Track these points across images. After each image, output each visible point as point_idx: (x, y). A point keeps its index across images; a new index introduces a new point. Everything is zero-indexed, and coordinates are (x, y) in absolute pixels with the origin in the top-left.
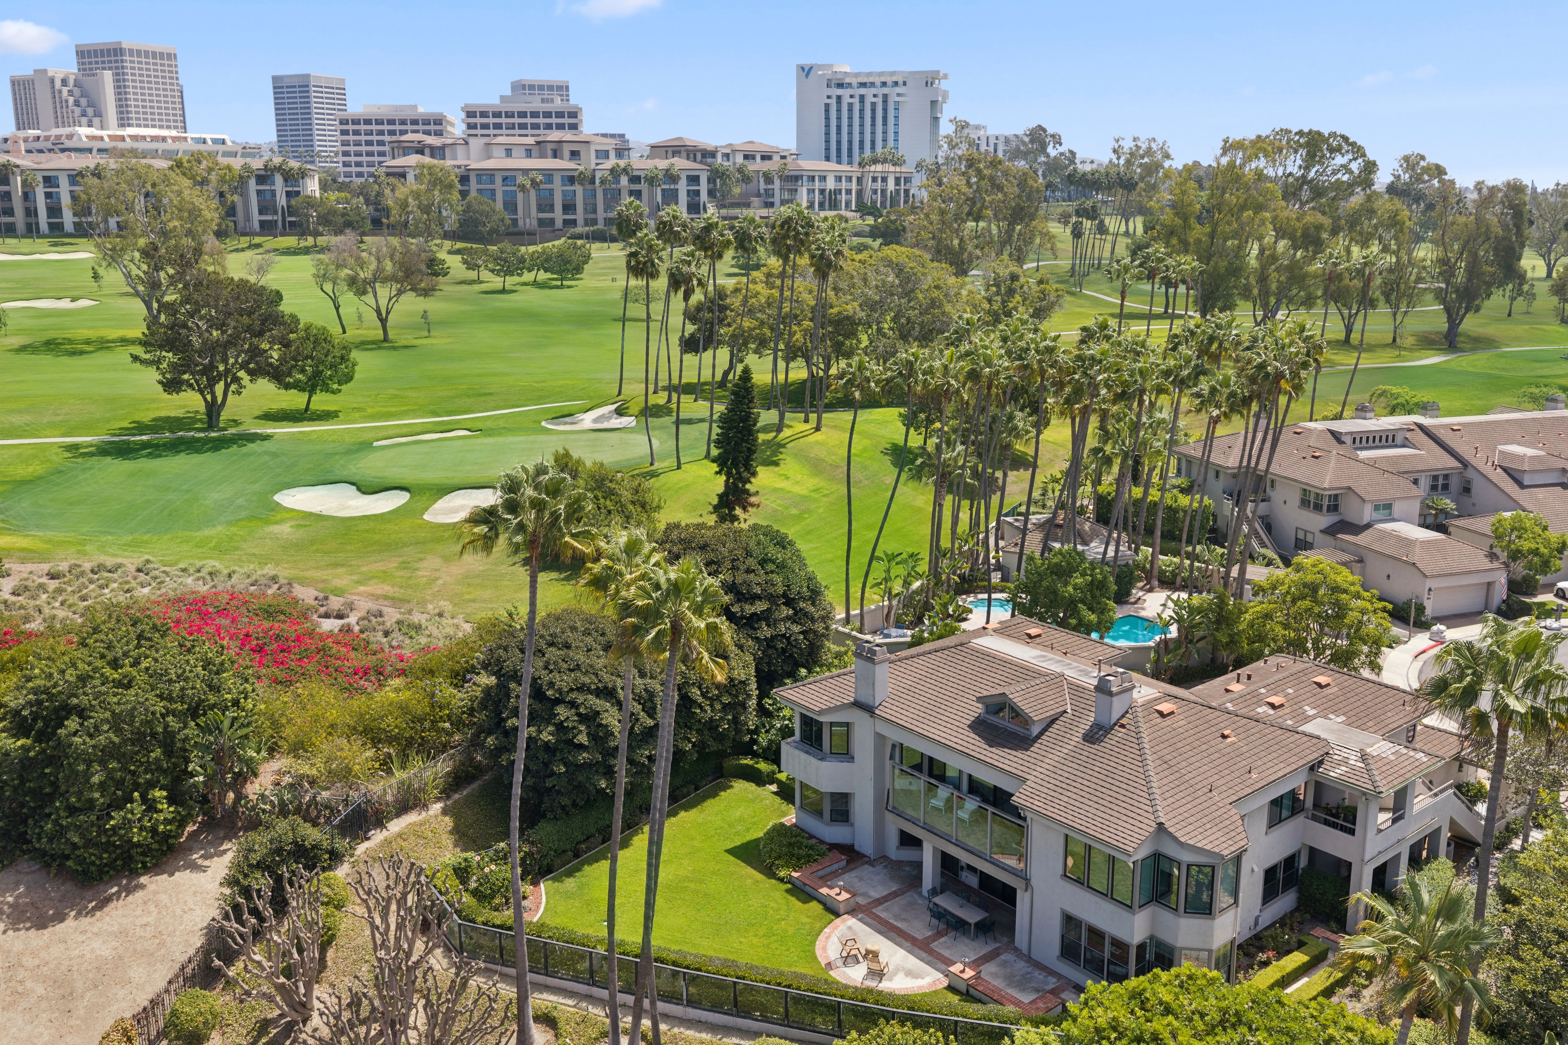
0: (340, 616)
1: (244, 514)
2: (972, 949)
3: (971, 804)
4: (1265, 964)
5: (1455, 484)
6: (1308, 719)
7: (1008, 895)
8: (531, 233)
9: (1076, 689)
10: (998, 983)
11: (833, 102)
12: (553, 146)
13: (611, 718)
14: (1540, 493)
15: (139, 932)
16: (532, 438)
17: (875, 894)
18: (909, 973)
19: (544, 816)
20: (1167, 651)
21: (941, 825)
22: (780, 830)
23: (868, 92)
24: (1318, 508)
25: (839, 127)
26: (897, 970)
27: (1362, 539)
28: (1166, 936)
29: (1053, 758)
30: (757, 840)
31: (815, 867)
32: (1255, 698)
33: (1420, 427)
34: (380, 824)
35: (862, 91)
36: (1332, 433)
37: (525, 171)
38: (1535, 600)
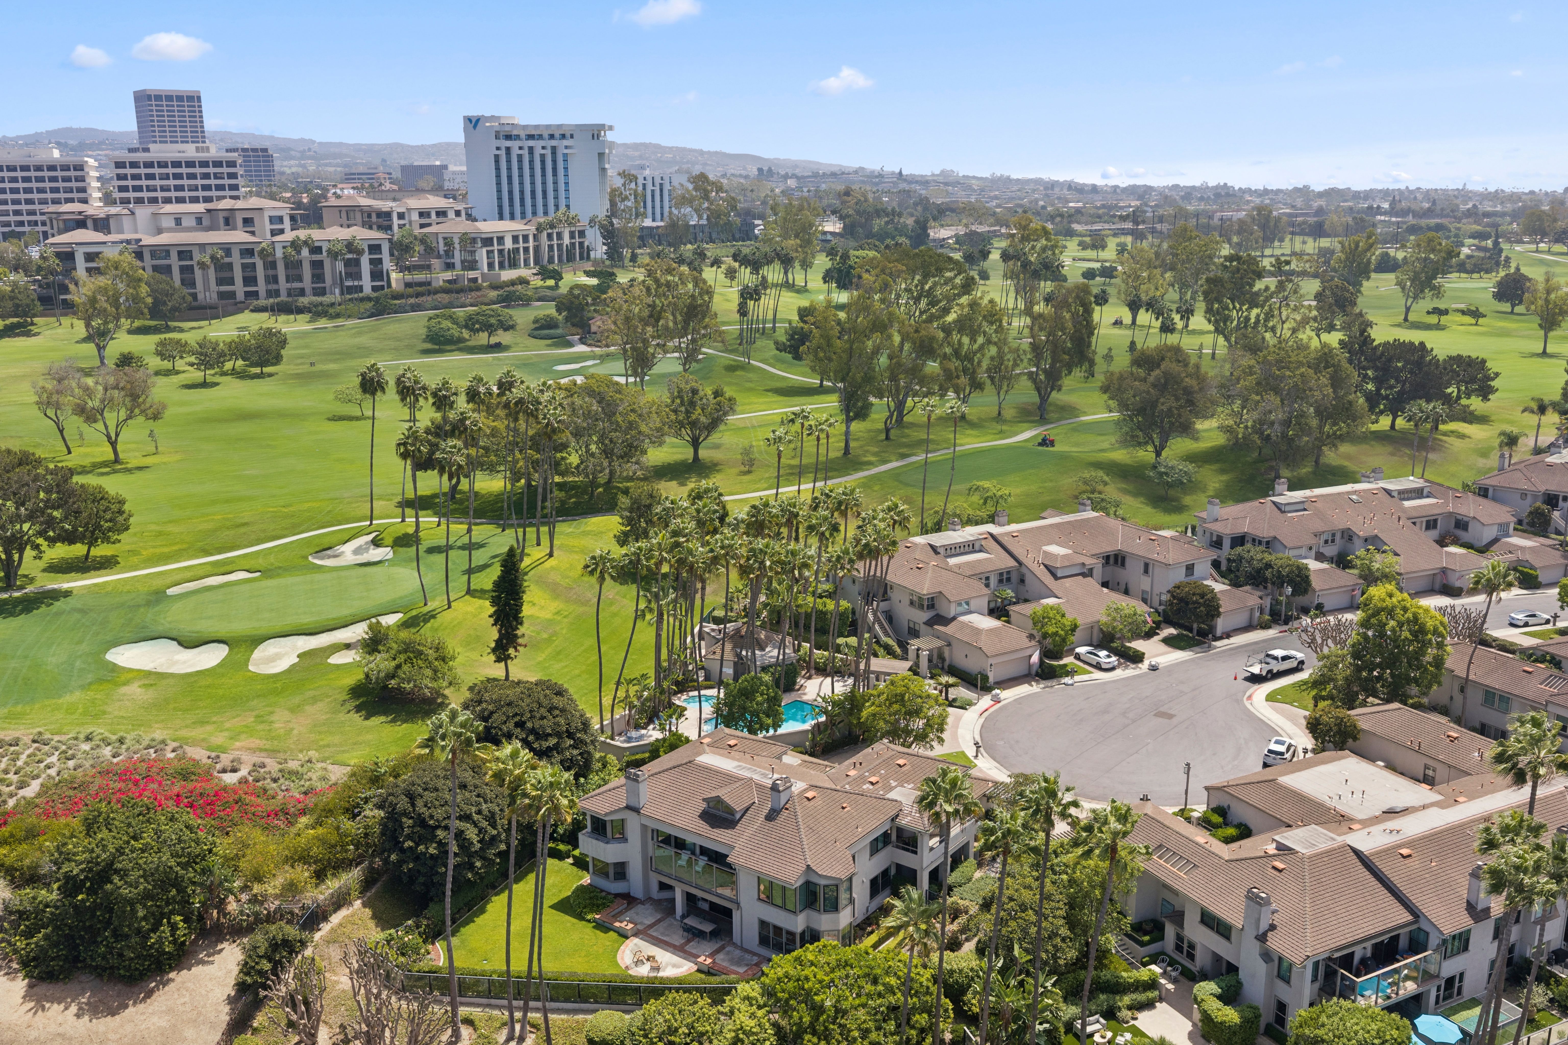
0: (234, 770)
1: (90, 677)
2: (710, 947)
3: (703, 861)
4: (872, 932)
5: (1014, 578)
6: (892, 789)
7: (727, 913)
8: (212, 307)
9: (760, 787)
10: (725, 964)
11: (503, 153)
12: (225, 214)
13: (472, 834)
14: (1068, 582)
15: (181, 1008)
16: (309, 577)
17: (648, 921)
18: (675, 966)
19: (432, 900)
20: (820, 733)
21: (685, 877)
22: (581, 889)
23: (537, 144)
24: (921, 607)
25: (510, 178)
26: (667, 965)
27: (949, 630)
28: (815, 926)
29: (749, 832)
30: (568, 898)
31: (608, 910)
32: (862, 779)
33: (991, 535)
34: (325, 919)
35: (531, 143)
36: (931, 546)
37: (202, 246)
38: (1062, 662)
